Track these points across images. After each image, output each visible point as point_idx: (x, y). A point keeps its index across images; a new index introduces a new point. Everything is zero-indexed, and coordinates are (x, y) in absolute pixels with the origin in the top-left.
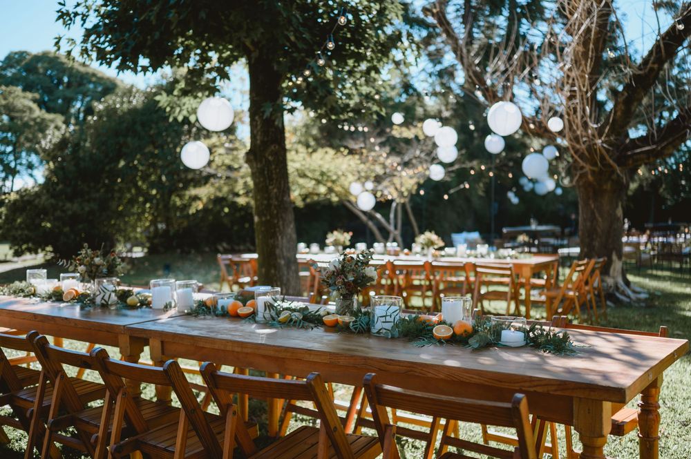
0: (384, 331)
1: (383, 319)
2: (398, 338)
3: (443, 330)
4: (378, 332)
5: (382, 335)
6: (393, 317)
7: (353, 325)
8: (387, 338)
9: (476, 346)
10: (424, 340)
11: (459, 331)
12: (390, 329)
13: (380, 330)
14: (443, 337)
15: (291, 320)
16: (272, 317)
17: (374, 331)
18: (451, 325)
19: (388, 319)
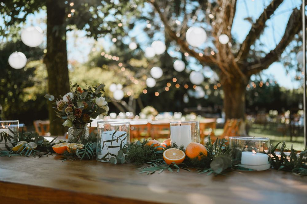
0: (111, 156)
1: (109, 144)
2: (125, 163)
3: (174, 154)
4: (104, 158)
5: (108, 161)
6: (120, 141)
7: (79, 152)
8: (112, 165)
9: (219, 171)
10: (153, 165)
11: (192, 154)
12: (116, 154)
13: (106, 155)
14: (176, 162)
15: (26, 150)
16: (7, 147)
17: (100, 157)
18: (182, 148)
19: (115, 144)
